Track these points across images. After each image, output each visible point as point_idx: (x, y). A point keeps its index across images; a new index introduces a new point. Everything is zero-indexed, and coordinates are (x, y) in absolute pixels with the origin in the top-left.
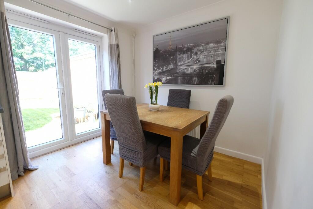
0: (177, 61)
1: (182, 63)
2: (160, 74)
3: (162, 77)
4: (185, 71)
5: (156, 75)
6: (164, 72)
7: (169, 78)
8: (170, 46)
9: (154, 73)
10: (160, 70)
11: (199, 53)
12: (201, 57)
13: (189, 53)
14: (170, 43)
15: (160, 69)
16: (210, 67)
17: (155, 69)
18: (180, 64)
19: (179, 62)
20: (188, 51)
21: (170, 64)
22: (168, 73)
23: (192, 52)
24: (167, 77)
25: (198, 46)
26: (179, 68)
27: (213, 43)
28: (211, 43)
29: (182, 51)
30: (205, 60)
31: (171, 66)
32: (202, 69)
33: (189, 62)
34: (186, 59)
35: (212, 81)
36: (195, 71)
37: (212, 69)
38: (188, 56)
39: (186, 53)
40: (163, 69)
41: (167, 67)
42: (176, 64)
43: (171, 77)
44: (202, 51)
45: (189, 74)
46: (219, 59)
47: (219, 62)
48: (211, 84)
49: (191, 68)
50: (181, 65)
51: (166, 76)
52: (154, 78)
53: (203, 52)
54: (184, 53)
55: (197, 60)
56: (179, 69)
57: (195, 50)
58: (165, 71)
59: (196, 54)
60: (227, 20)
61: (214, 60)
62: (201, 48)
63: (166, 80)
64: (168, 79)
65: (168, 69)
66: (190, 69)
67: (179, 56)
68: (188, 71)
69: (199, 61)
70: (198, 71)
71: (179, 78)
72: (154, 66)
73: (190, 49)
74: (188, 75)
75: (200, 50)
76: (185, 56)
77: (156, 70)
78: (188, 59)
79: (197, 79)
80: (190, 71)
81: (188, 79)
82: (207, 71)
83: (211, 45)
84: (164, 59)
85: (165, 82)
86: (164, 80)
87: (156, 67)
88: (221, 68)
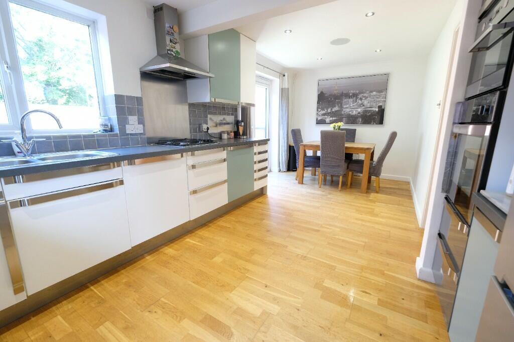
0: (343, 104)
1: (348, 106)
2: (324, 115)
3: (326, 118)
4: (351, 112)
5: (319, 116)
6: (328, 113)
7: (333, 118)
8: (336, 90)
9: (317, 114)
10: (324, 112)
11: (364, 99)
12: (366, 102)
13: (355, 98)
14: (336, 88)
16: (372, 110)
17: (319, 110)
18: (345, 107)
19: (347, 104)
20: (354, 97)
21: (335, 107)
22: (332, 114)
23: (357, 98)
25: (363, 93)
27: (377, 92)
28: (374, 91)
29: (347, 96)
30: (369, 105)
31: (336, 109)
32: (366, 111)
33: (354, 106)
34: (352, 103)
35: (374, 122)
36: (359, 113)
37: (375, 112)
38: (353, 101)
39: (352, 98)
40: (327, 111)
41: (332, 109)
42: (341, 107)
43: (335, 118)
44: (366, 98)
46: (380, 104)
47: (380, 107)
48: (373, 124)
49: (356, 111)
51: (331, 117)
52: (317, 119)
53: (367, 98)
54: (349, 98)
55: (362, 104)
56: (344, 111)
57: (360, 96)
58: (330, 113)
59: (361, 99)
60: (387, 75)
61: (376, 105)
62: (365, 95)
63: (330, 120)
64: (332, 120)
65: (333, 110)
66: (354, 112)
67: (345, 100)
69: (364, 105)
70: (362, 113)
71: (344, 119)
72: (318, 108)
73: (355, 95)
74: (352, 116)
75: (364, 97)
76: (351, 100)
78: (353, 103)
79: (361, 120)
80: (354, 113)
81: (352, 120)
82: (370, 114)
83: (374, 93)
84: (329, 102)
85: (329, 122)
86: (328, 120)
87: (320, 108)
88: (382, 112)
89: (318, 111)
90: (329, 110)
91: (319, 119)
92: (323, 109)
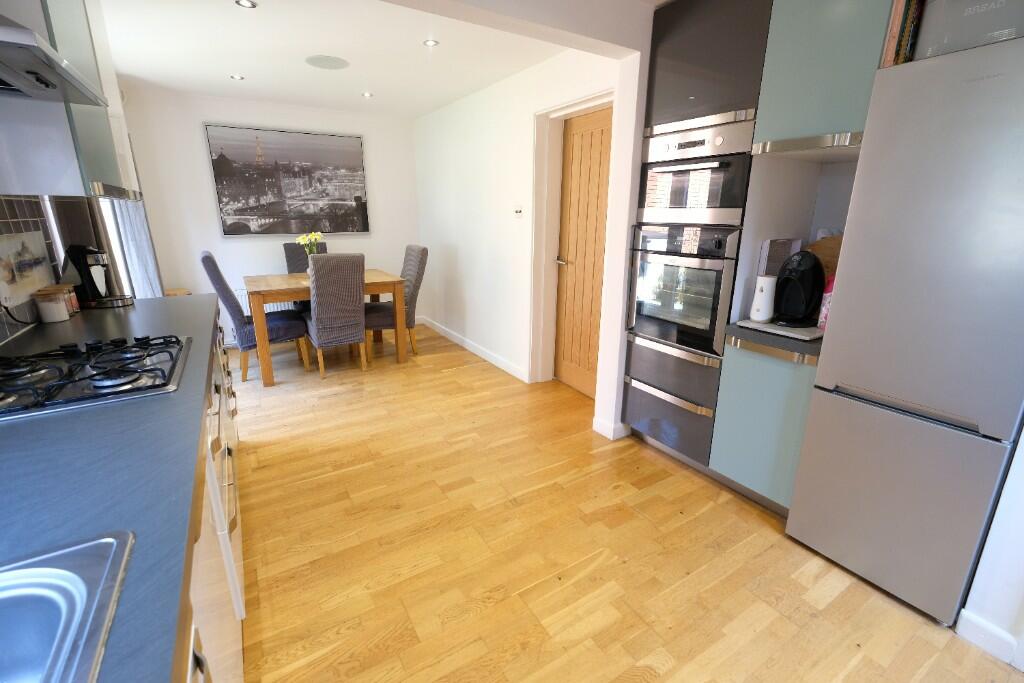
0: (283, 191)
1: (294, 194)
2: (240, 212)
3: (248, 220)
4: (304, 208)
5: (229, 214)
6: (252, 209)
7: (267, 221)
8: (261, 156)
9: (221, 209)
10: (240, 205)
11: (325, 180)
12: (330, 188)
13: (306, 177)
14: (260, 152)
15: (239, 202)
16: (346, 205)
17: (224, 200)
18: (289, 195)
19: (291, 190)
20: (304, 175)
21: (266, 194)
22: (261, 211)
23: (311, 178)
24: (263, 221)
25: (321, 168)
26: (289, 202)
27: (347, 169)
28: (343, 168)
29: (289, 171)
30: (337, 194)
31: (268, 198)
32: (333, 207)
33: (307, 194)
34: (302, 188)
35: (352, 226)
36: (322, 210)
37: (350, 207)
38: (304, 184)
39: (300, 177)
40: (247, 203)
41: (258, 200)
42: (280, 193)
44: (330, 180)
45: (311, 215)
46: (358, 194)
47: (358, 199)
48: (353, 231)
49: (313, 205)
50: (293, 198)
51: (260, 217)
52: (224, 223)
53: (332, 179)
54: (295, 177)
55: (324, 191)
56: (289, 206)
57: (317, 174)
58: (256, 207)
59: (320, 181)
61: (351, 194)
62: (326, 173)
63: (261, 226)
64: (265, 224)
65: (263, 202)
66: (312, 207)
67: (285, 181)
68: (308, 208)
69: (327, 195)
70: (328, 210)
71: (293, 221)
72: (220, 195)
73: (306, 172)
74: (309, 216)
75: (326, 177)
76: (299, 181)
77: (227, 204)
78: (306, 189)
79: (327, 224)
80: (312, 209)
81: (309, 223)
82: (343, 211)
83: (343, 171)
84: (248, 182)
85: (257, 229)
86: (254, 225)
87: (225, 196)
88: (362, 207)
89: (220, 202)
90: (252, 202)
91: (229, 222)
92: (235, 199)
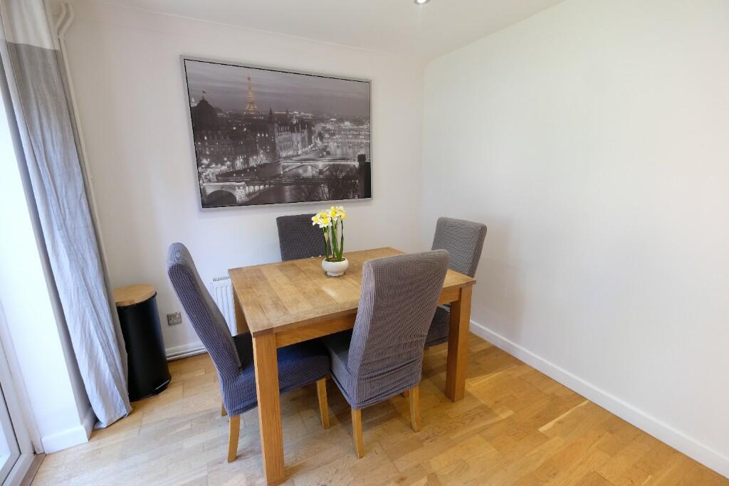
0: (278, 148)
1: (291, 153)
2: (224, 177)
3: (233, 188)
4: (300, 171)
5: (210, 181)
6: (239, 173)
7: (257, 188)
8: (252, 103)
9: (200, 174)
10: (224, 168)
11: (327, 136)
12: (332, 146)
13: (306, 132)
14: (251, 96)
15: (223, 164)
16: (348, 166)
17: (205, 161)
18: (284, 154)
19: (286, 148)
20: (303, 128)
21: (257, 153)
22: (250, 175)
23: (311, 133)
24: (252, 187)
25: (322, 120)
26: (283, 163)
27: (352, 121)
28: (347, 120)
29: (286, 123)
30: (339, 152)
31: (260, 159)
32: (334, 168)
33: (305, 153)
34: (300, 145)
35: (354, 192)
36: (321, 172)
37: (352, 169)
38: (303, 139)
39: (298, 131)
40: (233, 165)
41: (246, 161)
42: (273, 152)
43: (262, 187)
45: (309, 179)
46: (362, 152)
47: (362, 158)
48: (354, 198)
49: (312, 166)
50: (287, 158)
51: (248, 184)
52: (202, 192)
53: (334, 134)
54: (292, 130)
55: (325, 149)
56: (284, 168)
57: (318, 128)
58: (244, 171)
59: (321, 136)
61: (354, 153)
62: (329, 126)
63: (249, 195)
64: (254, 193)
65: (253, 163)
66: (310, 167)
67: (281, 137)
68: (305, 171)
69: (328, 153)
70: (328, 173)
71: (287, 187)
72: (199, 155)
73: (304, 125)
74: (307, 181)
75: (328, 131)
76: (297, 137)
77: (208, 166)
78: (304, 146)
79: (326, 190)
80: (310, 172)
81: (308, 190)
82: (344, 174)
83: (347, 123)
84: (235, 137)
85: (244, 199)
86: (240, 193)
87: (206, 157)
88: (365, 169)
89: (199, 164)
90: (239, 163)
91: (209, 191)
92: (218, 160)
